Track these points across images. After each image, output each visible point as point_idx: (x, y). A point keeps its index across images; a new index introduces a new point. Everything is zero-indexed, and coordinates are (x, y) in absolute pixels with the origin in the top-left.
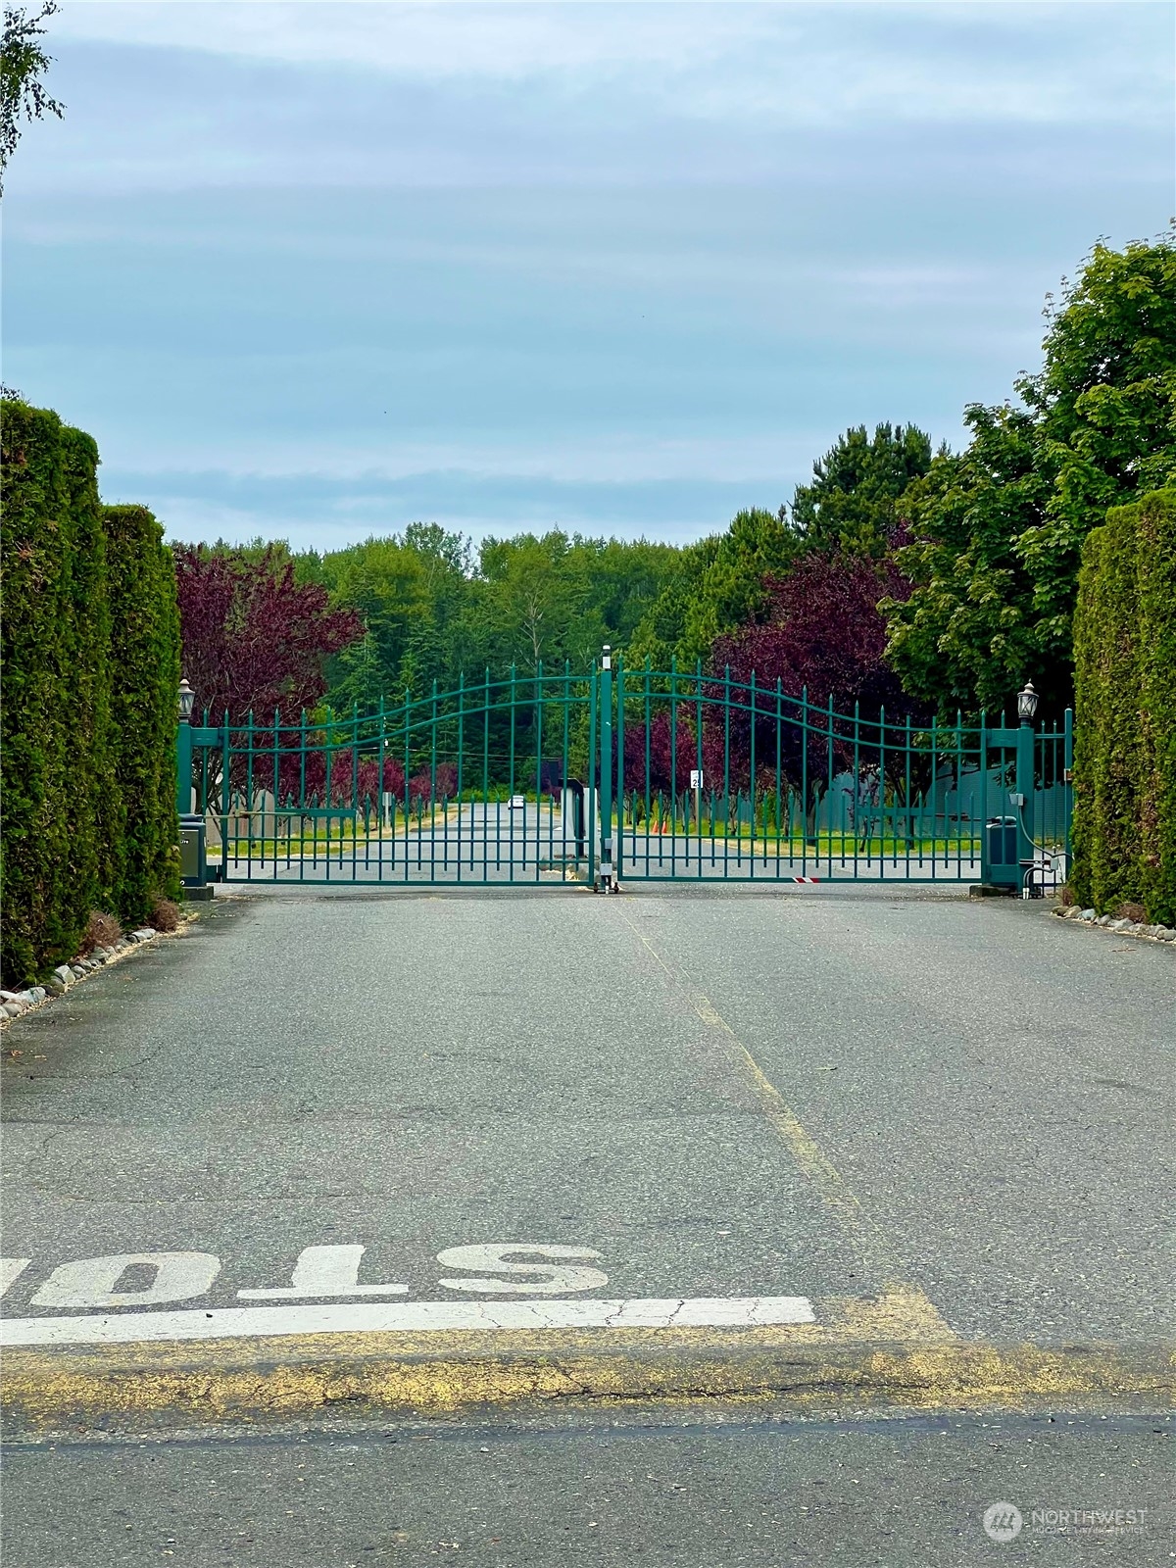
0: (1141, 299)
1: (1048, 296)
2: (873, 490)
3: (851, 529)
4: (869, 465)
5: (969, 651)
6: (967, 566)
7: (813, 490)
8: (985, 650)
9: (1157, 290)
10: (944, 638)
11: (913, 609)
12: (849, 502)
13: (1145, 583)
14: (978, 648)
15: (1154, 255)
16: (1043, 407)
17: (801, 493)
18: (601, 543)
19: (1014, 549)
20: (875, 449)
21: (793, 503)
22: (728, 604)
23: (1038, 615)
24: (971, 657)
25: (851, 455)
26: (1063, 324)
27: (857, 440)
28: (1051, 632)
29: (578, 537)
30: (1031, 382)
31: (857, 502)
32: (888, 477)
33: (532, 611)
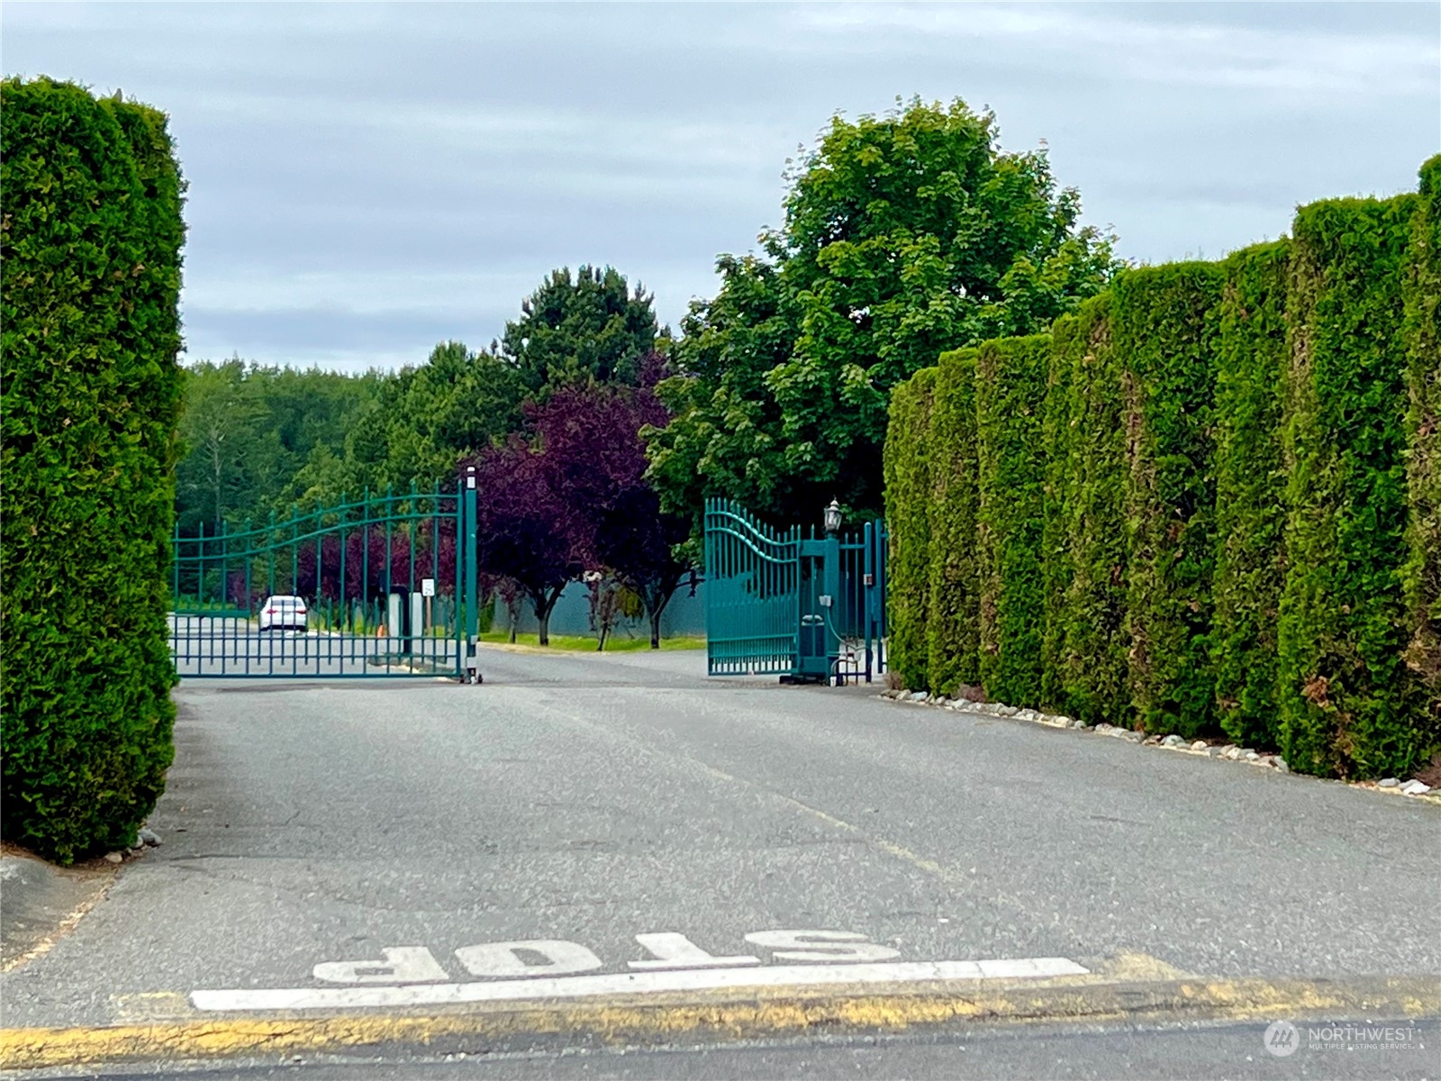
0: (874, 167)
1: (788, 161)
2: (577, 327)
3: (558, 361)
4: (574, 303)
5: (725, 473)
6: (724, 397)
7: (522, 326)
8: (740, 472)
9: (886, 158)
10: (703, 461)
11: (672, 436)
12: (556, 337)
13: (985, 417)
14: (734, 470)
15: (882, 128)
16: (784, 257)
17: (511, 328)
18: (277, 369)
19: (767, 383)
20: (578, 289)
21: (503, 337)
22: (444, 430)
23: (785, 442)
24: (727, 479)
25: (556, 295)
26: (804, 186)
27: (562, 281)
28: (801, 457)
29: (255, 365)
30: (772, 236)
31: (562, 337)
32: (590, 315)
33: (214, 433)
